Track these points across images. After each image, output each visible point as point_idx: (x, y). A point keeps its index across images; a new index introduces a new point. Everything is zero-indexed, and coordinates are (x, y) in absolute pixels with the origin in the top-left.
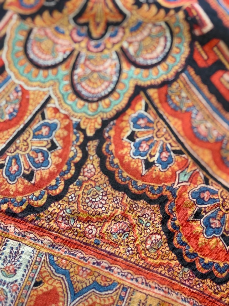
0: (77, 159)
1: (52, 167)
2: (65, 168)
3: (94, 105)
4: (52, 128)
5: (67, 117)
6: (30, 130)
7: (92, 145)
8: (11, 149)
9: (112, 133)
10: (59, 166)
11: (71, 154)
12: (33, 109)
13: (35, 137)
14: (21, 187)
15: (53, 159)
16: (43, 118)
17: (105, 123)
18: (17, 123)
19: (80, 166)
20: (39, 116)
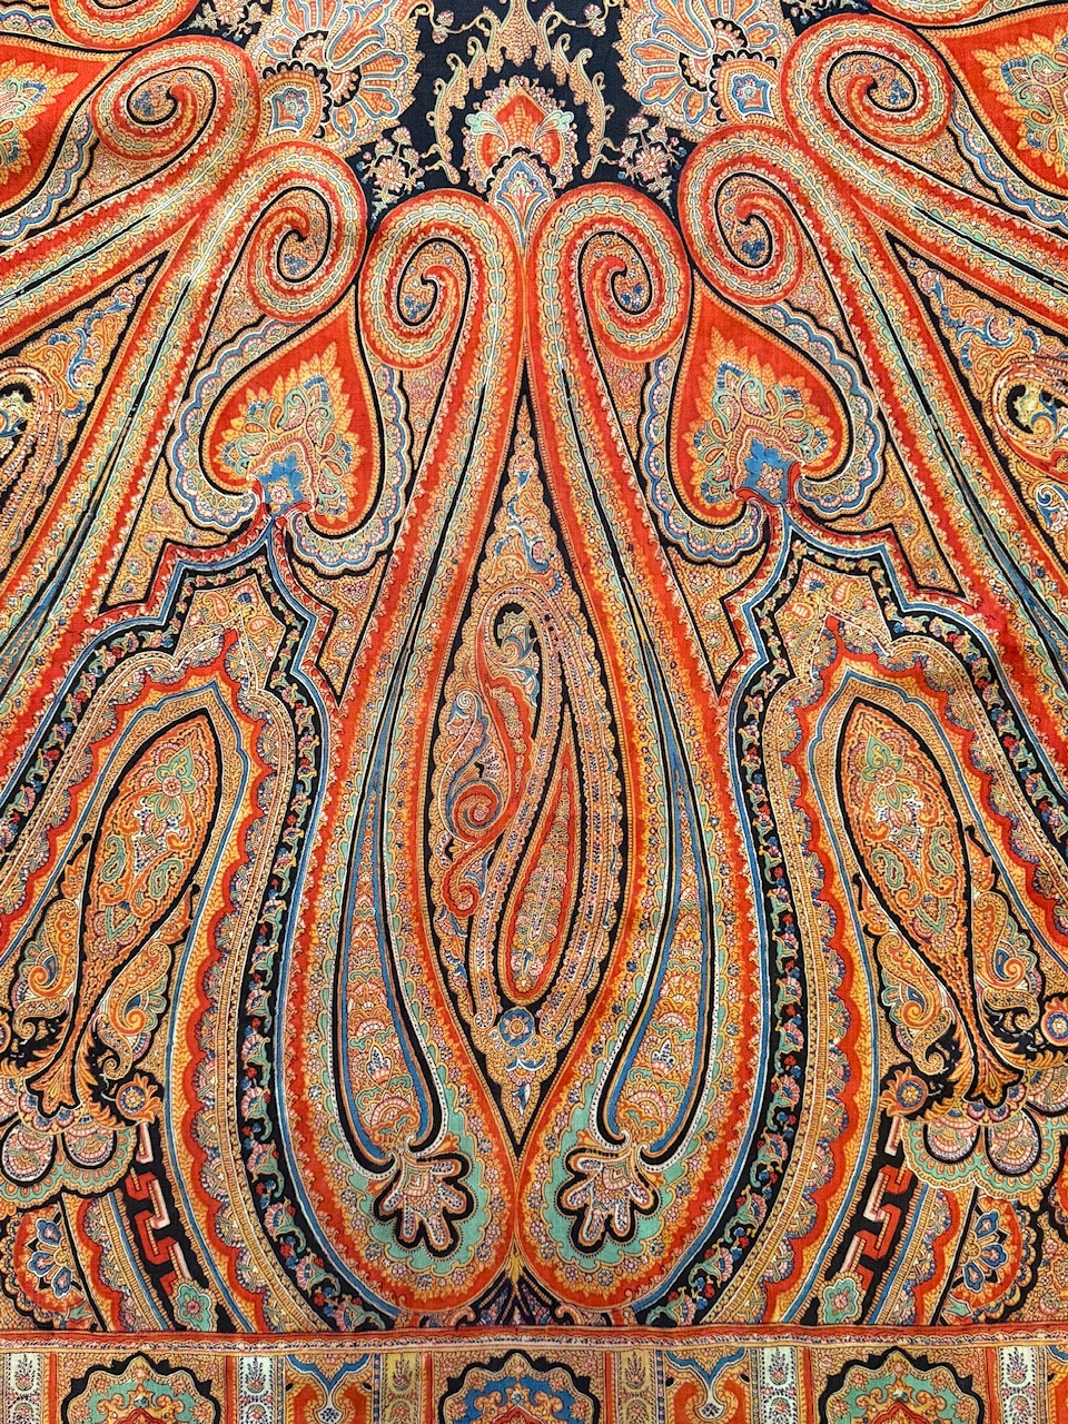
0: (1033, 1239)
1: (1010, 1259)
2: (1024, 1253)
3: (1026, 1177)
4: (993, 1219)
5: (1003, 1201)
6: (972, 1231)
7: (1043, 1220)
8: (962, 1259)
9: (1058, 1198)
10: (1016, 1254)
11: (1024, 1237)
12: (965, 1208)
13: (979, 1235)
14: (989, 1293)
15: (1007, 1249)
16: (980, 1213)
17: (1046, 1191)
18: (956, 1229)
19: (1038, 1245)
20: (975, 1213)
